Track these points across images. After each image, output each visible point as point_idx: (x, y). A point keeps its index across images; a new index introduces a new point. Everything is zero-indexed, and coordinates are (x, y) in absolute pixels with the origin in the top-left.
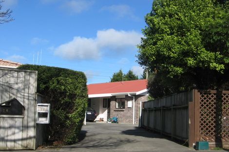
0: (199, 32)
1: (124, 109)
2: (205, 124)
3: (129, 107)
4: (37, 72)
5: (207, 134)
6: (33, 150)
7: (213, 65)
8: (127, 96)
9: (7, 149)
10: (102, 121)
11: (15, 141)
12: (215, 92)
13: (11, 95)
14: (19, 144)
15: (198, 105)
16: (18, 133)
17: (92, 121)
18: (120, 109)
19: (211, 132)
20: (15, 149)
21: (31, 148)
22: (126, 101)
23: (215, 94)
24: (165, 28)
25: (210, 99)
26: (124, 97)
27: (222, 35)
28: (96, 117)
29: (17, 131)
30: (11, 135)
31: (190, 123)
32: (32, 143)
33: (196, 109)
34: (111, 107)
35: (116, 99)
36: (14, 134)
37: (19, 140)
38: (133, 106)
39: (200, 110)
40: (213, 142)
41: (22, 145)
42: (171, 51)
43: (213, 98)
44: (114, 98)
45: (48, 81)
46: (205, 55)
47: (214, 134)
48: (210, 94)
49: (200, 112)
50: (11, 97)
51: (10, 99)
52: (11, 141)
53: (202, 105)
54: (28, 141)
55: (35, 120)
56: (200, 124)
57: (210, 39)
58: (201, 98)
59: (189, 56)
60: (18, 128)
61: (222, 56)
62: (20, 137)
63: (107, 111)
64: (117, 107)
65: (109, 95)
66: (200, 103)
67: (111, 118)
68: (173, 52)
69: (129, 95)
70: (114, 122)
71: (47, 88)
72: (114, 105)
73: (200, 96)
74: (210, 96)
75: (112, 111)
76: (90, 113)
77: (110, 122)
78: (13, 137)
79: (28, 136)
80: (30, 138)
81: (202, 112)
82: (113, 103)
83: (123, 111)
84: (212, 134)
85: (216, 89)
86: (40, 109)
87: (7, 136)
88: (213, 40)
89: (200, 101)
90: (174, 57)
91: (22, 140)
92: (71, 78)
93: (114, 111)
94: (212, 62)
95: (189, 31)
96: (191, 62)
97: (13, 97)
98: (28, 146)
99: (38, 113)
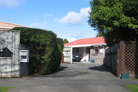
0: (122, 4)
1: (98, 54)
2: (128, 63)
3: (101, 52)
4: (20, 31)
5: (129, 69)
6: (18, 78)
7: (130, 25)
8: (99, 46)
9: (2, 77)
10: (86, 61)
11: (7, 73)
12: (135, 42)
13: (4, 45)
14: (9, 74)
15: (123, 51)
16: (9, 68)
17: (79, 61)
18: (95, 54)
19: (132, 68)
20: (7, 77)
21: (17, 77)
22: (99, 49)
23: (135, 44)
24: (102, 2)
25: (131, 47)
26: (98, 47)
27: (134, 6)
28: (81, 59)
29: (8, 67)
30: (4, 69)
31: (118, 62)
32: (17, 74)
33: (122, 53)
34: (90, 53)
35: (93, 48)
36: (6, 68)
37: (9, 72)
38: (103, 52)
39: (125, 54)
40: (133, 74)
41: (11, 75)
42: (105, 17)
43: (133, 47)
44: (92, 47)
45: (29, 36)
46: (124, 19)
47: (134, 69)
48: (132, 44)
49: (125, 56)
50: (4, 46)
51: (3, 48)
52: (4, 72)
53: (126, 51)
54: (15, 73)
55: (19, 61)
56: (125, 63)
57: (127, 8)
58: (125, 47)
59: (115, 20)
60: (9, 65)
61: (135, 20)
62: (10, 70)
63: (88, 55)
64: (94, 53)
65: (89, 45)
66: (125, 50)
67: (91, 59)
68: (106, 18)
69: (101, 45)
70: (92, 62)
71: (28, 41)
72: (93, 51)
73: (125, 45)
74: (132, 45)
75: (91, 55)
76: (78, 57)
77: (90, 62)
78: (5, 71)
79: (15, 70)
80: (16, 71)
81: (126, 56)
82: (91, 50)
83: (97, 55)
84: (133, 69)
85: (136, 41)
86: (22, 53)
87: (2, 70)
88: (129, 9)
89: (125, 48)
90: (106, 21)
91: (11, 72)
92: (43, 35)
93: (92, 55)
94: (129, 24)
95: (115, 4)
96: (116, 23)
97: (5, 46)
98: (15, 76)
99: (21, 56)
